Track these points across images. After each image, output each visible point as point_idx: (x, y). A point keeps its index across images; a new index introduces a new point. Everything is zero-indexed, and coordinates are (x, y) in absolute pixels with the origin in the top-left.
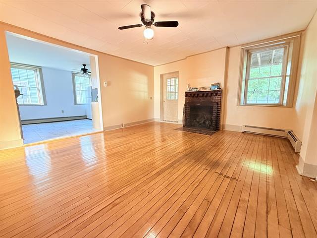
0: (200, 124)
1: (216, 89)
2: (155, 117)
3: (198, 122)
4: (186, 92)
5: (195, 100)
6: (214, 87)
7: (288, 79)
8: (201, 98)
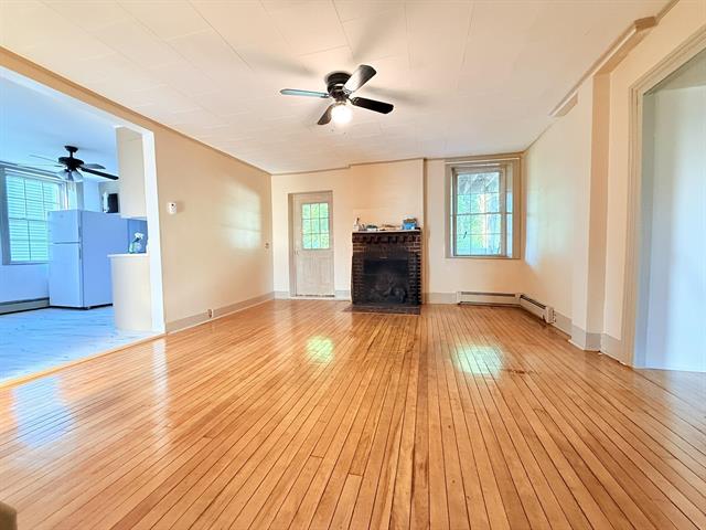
0: (386, 296)
1: (413, 229)
2: (275, 289)
3: (380, 293)
4: (354, 234)
5: (373, 248)
6: (408, 226)
7: (510, 217)
8: (384, 245)
